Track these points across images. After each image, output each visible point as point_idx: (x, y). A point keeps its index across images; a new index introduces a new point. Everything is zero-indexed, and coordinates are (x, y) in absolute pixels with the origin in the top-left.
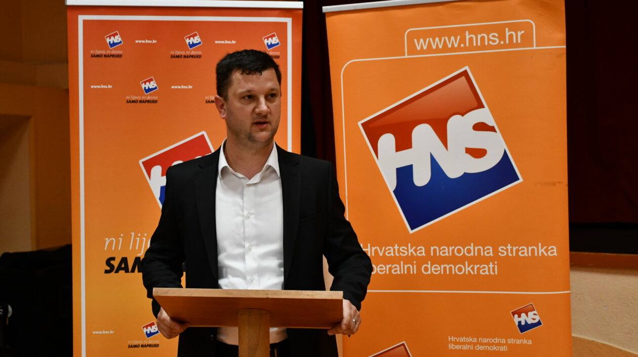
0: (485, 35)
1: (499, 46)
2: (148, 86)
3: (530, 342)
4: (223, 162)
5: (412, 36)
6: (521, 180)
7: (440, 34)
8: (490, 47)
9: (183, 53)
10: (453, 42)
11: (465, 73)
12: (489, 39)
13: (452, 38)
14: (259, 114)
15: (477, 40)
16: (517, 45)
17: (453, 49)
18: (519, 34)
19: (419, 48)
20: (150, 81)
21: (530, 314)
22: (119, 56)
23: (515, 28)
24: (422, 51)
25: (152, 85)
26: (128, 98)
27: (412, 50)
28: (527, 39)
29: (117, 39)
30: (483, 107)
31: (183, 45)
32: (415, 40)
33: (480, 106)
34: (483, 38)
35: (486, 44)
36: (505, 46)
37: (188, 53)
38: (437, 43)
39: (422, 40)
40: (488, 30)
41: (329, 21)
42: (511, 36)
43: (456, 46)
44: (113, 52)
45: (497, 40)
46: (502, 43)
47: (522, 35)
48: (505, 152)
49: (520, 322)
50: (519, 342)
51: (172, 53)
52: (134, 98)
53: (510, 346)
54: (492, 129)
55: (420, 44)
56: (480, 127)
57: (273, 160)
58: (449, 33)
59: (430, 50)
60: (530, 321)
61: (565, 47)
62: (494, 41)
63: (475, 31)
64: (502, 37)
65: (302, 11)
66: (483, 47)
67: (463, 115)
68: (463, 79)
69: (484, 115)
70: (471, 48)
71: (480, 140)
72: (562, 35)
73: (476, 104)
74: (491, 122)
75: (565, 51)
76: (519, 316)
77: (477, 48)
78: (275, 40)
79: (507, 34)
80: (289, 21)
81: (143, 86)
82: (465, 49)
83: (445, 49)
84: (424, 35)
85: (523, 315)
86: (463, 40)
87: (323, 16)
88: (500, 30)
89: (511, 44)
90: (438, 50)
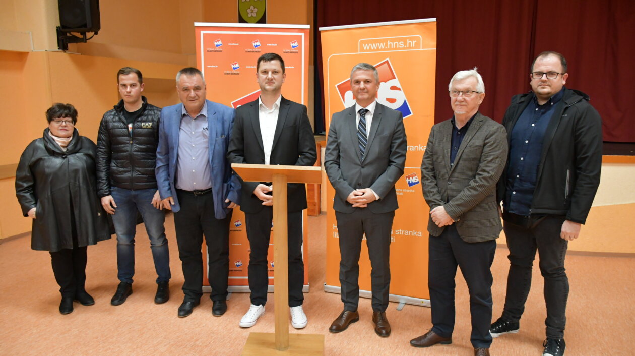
0: (397, 43)
1: (404, 48)
2: (235, 66)
3: (414, 191)
4: (260, 102)
5: (362, 42)
6: (412, 114)
7: (375, 42)
8: (400, 49)
9: (251, 50)
10: (382, 46)
11: (387, 62)
12: (399, 45)
13: (381, 44)
14: (268, 79)
15: (393, 45)
16: (413, 48)
17: (382, 50)
18: (414, 42)
19: (365, 49)
20: (236, 64)
21: (414, 178)
22: (221, 51)
23: (412, 39)
24: (367, 50)
25: (237, 66)
26: (225, 72)
27: (362, 50)
28: (417, 45)
29: (220, 43)
30: (395, 78)
31: (251, 46)
32: (364, 45)
33: (394, 78)
34: (396, 44)
35: (398, 47)
36: (407, 48)
37: (254, 50)
38: (374, 46)
39: (367, 45)
40: (399, 40)
41: (322, 34)
42: (410, 43)
43: (383, 48)
44: (218, 50)
45: (403, 45)
46: (405, 47)
47: (415, 43)
48: (405, 101)
49: (409, 182)
50: (408, 191)
51: (246, 50)
52: (228, 72)
53: (404, 192)
54: (399, 89)
55: (366, 47)
56: (394, 88)
57: (278, 102)
58: (380, 41)
59: (370, 50)
60: (414, 181)
61: (436, 49)
62: (401, 46)
63: (392, 40)
64: (405, 44)
65: (309, 30)
66: (396, 49)
67: (385, 82)
68: (386, 64)
69: (395, 82)
70: (391, 49)
71: (393, 94)
72: (435, 43)
73: (391, 77)
74: (399, 86)
75: (436, 51)
76: (409, 179)
77: (393, 49)
78: (296, 44)
79: (408, 42)
80: (303, 34)
81: (232, 66)
82: (388, 50)
83: (378, 49)
84: (368, 42)
85: (411, 178)
86: (386, 45)
87: (320, 32)
88: (405, 40)
89: (410, 48)
90: (374, 50)
